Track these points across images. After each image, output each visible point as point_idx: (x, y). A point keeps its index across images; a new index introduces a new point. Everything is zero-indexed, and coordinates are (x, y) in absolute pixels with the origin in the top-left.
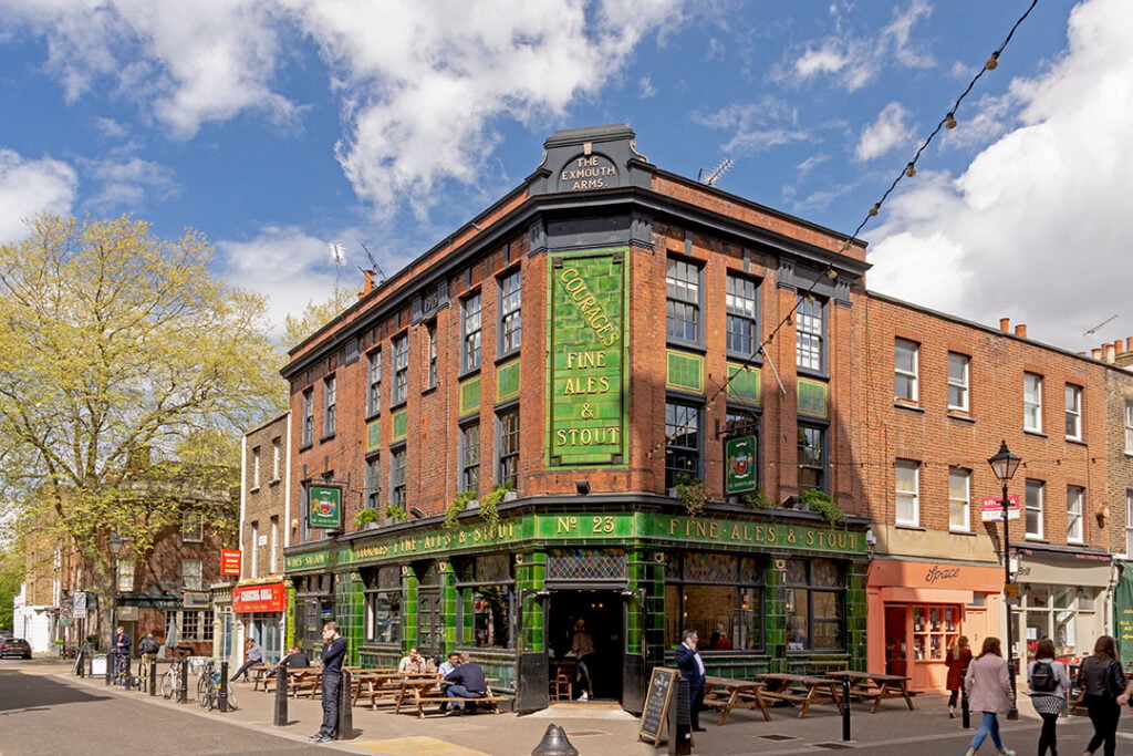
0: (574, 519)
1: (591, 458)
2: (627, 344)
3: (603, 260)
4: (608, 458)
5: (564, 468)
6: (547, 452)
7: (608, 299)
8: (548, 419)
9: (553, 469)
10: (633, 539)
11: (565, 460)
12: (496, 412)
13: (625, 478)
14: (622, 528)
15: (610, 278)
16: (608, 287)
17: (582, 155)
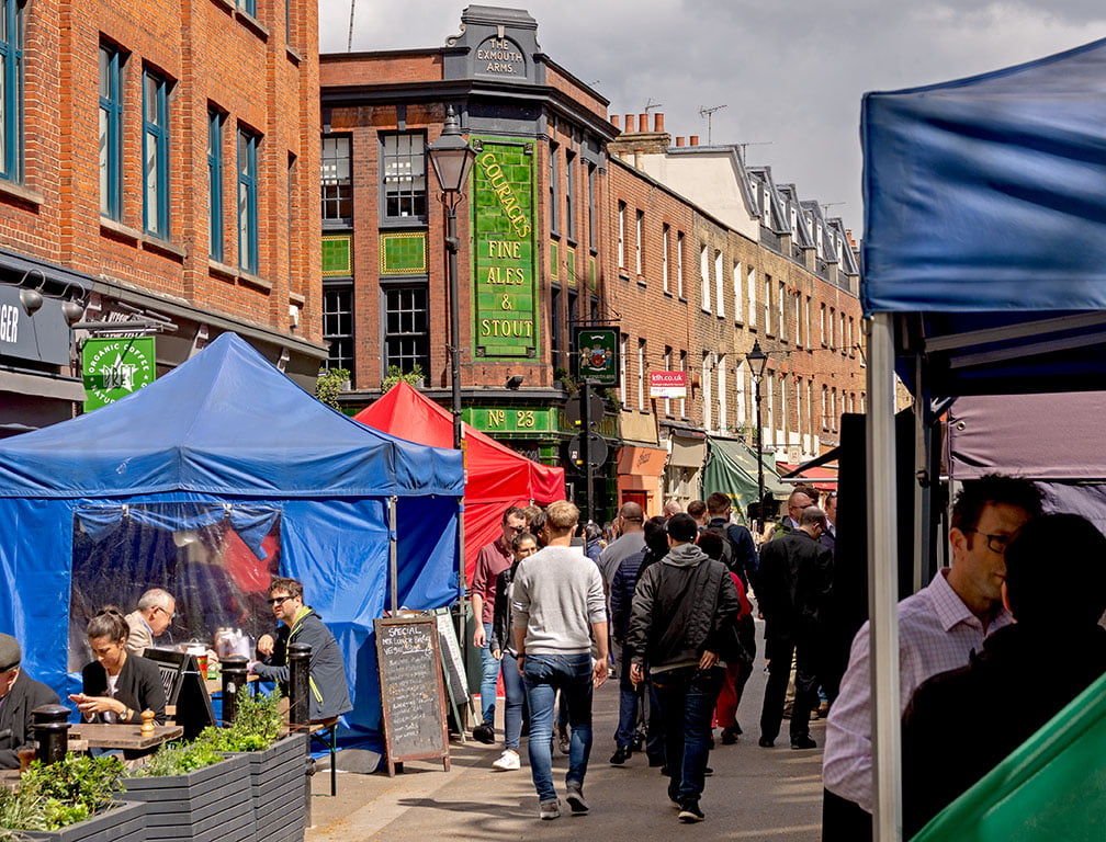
0: (502, 413)
1: (510, 351)
2: (536, 238)
3: (516, 149)
4: (523, 351)
5: (488, 359)
6: (473, 341)
7: (521, 190)
8: (473, 307)
9: (479, 359)
10: (549, 434)
11: (489, 351)
12: (381, 285)
13: (538, 373)
14: (540, 423)
15: (521, 168)
16: (520, 178)
17: (496, 36)
